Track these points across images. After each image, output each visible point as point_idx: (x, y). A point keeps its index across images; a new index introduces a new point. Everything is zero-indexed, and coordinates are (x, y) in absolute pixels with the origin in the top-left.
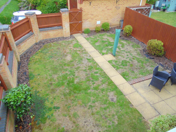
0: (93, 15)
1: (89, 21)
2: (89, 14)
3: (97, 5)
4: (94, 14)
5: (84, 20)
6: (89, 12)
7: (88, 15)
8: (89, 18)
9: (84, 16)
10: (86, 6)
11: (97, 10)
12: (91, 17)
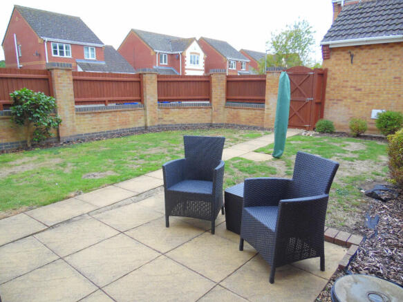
0: (360, 90)
1: (345, 105)
2: (346, 87)
3: (376, 63)
4: (362, 87)
5: (331, 102)
6: (347, 81)
7: (344, 89)
8: (345, 98)
9: (334, 90)
10: (340, 65)
11: (375, 75)
12: (354, 95)
